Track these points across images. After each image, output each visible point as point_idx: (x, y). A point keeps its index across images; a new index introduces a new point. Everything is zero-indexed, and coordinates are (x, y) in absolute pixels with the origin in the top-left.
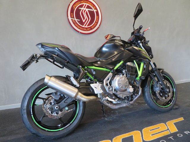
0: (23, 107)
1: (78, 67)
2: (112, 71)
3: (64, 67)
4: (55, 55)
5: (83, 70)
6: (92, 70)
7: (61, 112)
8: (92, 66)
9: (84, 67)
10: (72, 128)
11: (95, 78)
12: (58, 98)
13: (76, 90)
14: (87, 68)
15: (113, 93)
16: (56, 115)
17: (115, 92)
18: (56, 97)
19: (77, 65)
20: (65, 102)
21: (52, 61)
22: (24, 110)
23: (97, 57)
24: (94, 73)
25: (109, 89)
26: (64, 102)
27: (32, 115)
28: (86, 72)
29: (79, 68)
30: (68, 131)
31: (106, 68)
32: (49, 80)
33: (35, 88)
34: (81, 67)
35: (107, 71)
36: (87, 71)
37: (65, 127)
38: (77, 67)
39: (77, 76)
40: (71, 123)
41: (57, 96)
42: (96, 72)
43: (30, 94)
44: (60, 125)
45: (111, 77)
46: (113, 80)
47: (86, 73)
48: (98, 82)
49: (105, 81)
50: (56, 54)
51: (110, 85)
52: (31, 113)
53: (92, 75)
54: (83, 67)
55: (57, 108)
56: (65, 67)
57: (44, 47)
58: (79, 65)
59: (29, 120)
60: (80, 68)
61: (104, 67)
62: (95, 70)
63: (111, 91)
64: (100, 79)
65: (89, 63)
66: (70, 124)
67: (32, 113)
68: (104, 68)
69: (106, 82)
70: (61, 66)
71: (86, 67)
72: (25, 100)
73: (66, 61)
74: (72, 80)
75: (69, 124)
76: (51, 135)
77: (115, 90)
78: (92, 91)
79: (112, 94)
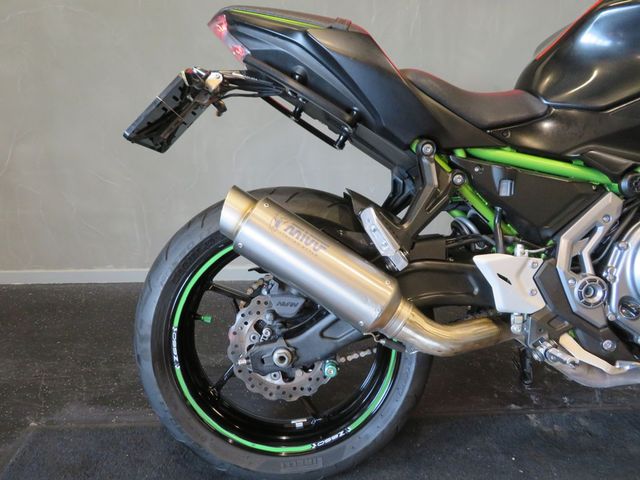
0: (141, 327)
1: (414, 149)
2: (624, 184)
3: (347, 143)
4: (292, 75)
5: (438, 168)
6: (496, 172)
7: (306, 375)
8: (498, 148)
9: (450, 152)
10: (355, 456)
11: (503, 219)
12: (290, 312)
13: (387, 289)
14: (469, 155)
15: (611, 317)
16: (279, 381)
17: (622, 318)
18: (283, 304)
19: (406, 141)
20: (325, 334)
21: (291, 108)
22: (143, 339)
23: (535, 94)
24: (505, 190)
25: (587, 291)
26: (321, 334)
27: (178, 368)
28: (458, 179)
29: (420, 154)
30: (332, 464)
31: (588, 165)
32: (245, 216)
33: (192, 247)
34: (428, 148)
35: (587, 183)
36: (467, 174)
37: (320, 443)
38: (408, 147)
39: (409, 189)
40: (350, 429)
41: (287, 299)
42: (516, 188)
43: (169, 274)
44: (299, 423)
45: (613, 219)
46: (619, 239)
47: (460, 185)
48: (519, 248)
49: (564, 243)
50: (299, 70)
51: (599, 268)
52: (171, 354)
53: (493, 199)
54: (444, 150)
55: (282, 359)
56: (352, 142)
57: (241, 29)
58: (421, 138)
59: (160, 387)
60: (425, 160)
61: (571, 155)
62: (512, 172)
63: (600, 310)
64: (538, 229)
65: (484, 129)
66: (347, 436)
67: (176, 359)
68: (569, 161)
69: (572, 246)
70: (334, 137)
71: (460, 153)
72: (149, 294)
73: (349, 111)
74: (367, 228)
75: (342, 434)
76: (252, 468)
77: (623, 303)
78: (476, 290)
79: (600, 322)
